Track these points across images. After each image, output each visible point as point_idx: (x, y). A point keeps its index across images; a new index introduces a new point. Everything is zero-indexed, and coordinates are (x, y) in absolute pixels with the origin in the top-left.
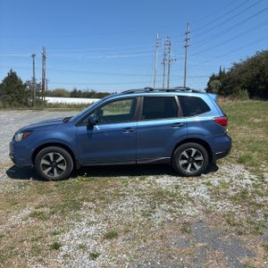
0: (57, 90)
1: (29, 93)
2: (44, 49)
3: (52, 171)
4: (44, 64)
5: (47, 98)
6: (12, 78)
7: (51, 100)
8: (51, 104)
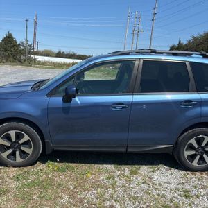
0: (46, 51)
1: (22, 52)
2: (36, 16)
3: (13, 154)
4: (35, 28)
5: (36, 57)
6: (9, 38)
7: (39, 58)
8: (40, 61)
